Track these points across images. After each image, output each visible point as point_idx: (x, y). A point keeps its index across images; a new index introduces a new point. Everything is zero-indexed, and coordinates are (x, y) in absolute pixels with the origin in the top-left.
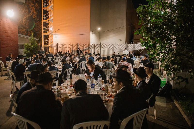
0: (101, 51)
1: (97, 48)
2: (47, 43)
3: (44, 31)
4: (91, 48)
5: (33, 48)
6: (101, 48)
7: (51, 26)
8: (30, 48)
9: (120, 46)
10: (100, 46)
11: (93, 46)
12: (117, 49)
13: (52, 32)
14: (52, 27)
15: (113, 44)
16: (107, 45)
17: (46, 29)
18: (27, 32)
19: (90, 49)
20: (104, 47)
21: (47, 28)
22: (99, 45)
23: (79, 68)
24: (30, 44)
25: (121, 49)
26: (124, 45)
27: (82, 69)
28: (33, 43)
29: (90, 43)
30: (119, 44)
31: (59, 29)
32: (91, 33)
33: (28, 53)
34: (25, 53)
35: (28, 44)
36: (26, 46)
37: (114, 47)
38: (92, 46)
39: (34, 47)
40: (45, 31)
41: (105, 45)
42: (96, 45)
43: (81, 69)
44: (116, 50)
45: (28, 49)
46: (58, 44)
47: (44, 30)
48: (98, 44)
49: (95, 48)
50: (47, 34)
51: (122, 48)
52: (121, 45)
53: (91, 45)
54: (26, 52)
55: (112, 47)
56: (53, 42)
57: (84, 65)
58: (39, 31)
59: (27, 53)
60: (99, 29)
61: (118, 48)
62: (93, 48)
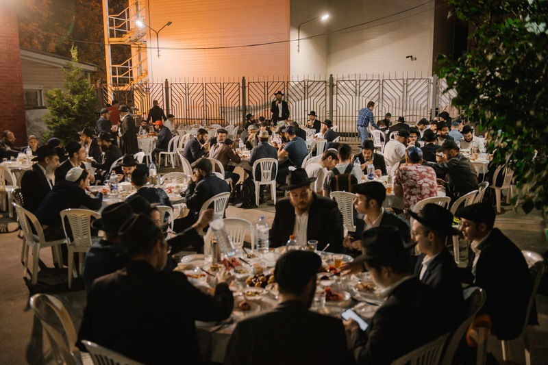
0: (334, 109)
1: (318, 98)
2: (123, 76)
3: (111, 31)
4: (294, 98)
5: (80, 107)
6: (334, 97)
7: (137, 10)
8: (66, 108)
9: (409, 88)
10: (328, 88)
11: (301, 87)
12: (397, 98)
13: (144, 34)
14: (143, 13)
15: (381, 79)
16: (358, 84)
17: (118, 22)
18: (45, 33)
19: (291, 100)
20: (345, 92)
21: (123, 16)
22: (324, 86)
23: (249, 183)
24: (67, 94)
25: (413, 97)
26: (422, 81)
27: (261, 186)
28: (79, 87)
29: (288, 77)
30: (405, 78)
31: (169, 24)
32: (294, 35)
33: (62, 126)
34: (52, 126)
35: (60, 91)
36: (54, 99)
37: (385, 92)
38: (297, 89)
39: (84, 105)
40: (114, 28)
41: (348, 83)
42: (312, 87)
43: (257, 184)
44: (390, 104)
45: (61, 111)
46: (167, 82)
47: (111, 24)
48: (319, 82)
49: (310, 95)
50: (125, 40)
51: (417, 93)
52: (410, 81)
53: (292, 84)
54: (54, 121)
55: (376, 92)
56: (147, 73)
57: (266, 171)
58: (90, 26)
59: (58, 124)
60: (325, 17)
61: (401, 94)
62: (303, 95)
